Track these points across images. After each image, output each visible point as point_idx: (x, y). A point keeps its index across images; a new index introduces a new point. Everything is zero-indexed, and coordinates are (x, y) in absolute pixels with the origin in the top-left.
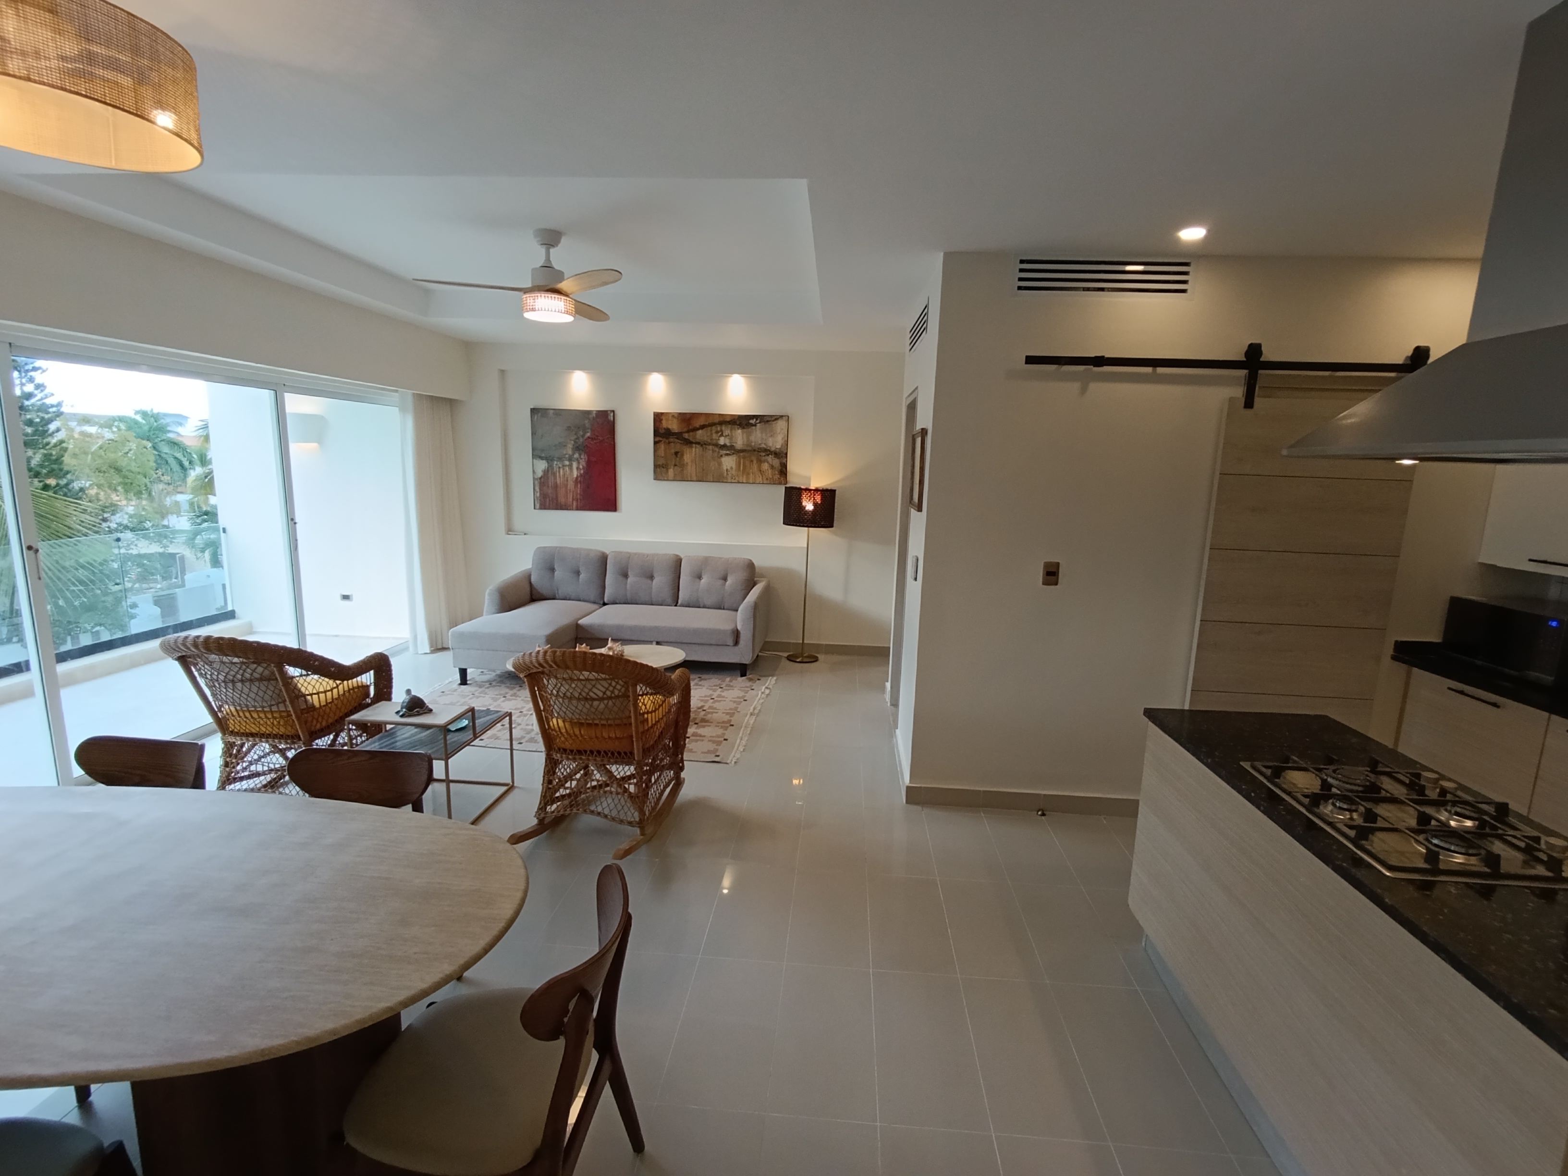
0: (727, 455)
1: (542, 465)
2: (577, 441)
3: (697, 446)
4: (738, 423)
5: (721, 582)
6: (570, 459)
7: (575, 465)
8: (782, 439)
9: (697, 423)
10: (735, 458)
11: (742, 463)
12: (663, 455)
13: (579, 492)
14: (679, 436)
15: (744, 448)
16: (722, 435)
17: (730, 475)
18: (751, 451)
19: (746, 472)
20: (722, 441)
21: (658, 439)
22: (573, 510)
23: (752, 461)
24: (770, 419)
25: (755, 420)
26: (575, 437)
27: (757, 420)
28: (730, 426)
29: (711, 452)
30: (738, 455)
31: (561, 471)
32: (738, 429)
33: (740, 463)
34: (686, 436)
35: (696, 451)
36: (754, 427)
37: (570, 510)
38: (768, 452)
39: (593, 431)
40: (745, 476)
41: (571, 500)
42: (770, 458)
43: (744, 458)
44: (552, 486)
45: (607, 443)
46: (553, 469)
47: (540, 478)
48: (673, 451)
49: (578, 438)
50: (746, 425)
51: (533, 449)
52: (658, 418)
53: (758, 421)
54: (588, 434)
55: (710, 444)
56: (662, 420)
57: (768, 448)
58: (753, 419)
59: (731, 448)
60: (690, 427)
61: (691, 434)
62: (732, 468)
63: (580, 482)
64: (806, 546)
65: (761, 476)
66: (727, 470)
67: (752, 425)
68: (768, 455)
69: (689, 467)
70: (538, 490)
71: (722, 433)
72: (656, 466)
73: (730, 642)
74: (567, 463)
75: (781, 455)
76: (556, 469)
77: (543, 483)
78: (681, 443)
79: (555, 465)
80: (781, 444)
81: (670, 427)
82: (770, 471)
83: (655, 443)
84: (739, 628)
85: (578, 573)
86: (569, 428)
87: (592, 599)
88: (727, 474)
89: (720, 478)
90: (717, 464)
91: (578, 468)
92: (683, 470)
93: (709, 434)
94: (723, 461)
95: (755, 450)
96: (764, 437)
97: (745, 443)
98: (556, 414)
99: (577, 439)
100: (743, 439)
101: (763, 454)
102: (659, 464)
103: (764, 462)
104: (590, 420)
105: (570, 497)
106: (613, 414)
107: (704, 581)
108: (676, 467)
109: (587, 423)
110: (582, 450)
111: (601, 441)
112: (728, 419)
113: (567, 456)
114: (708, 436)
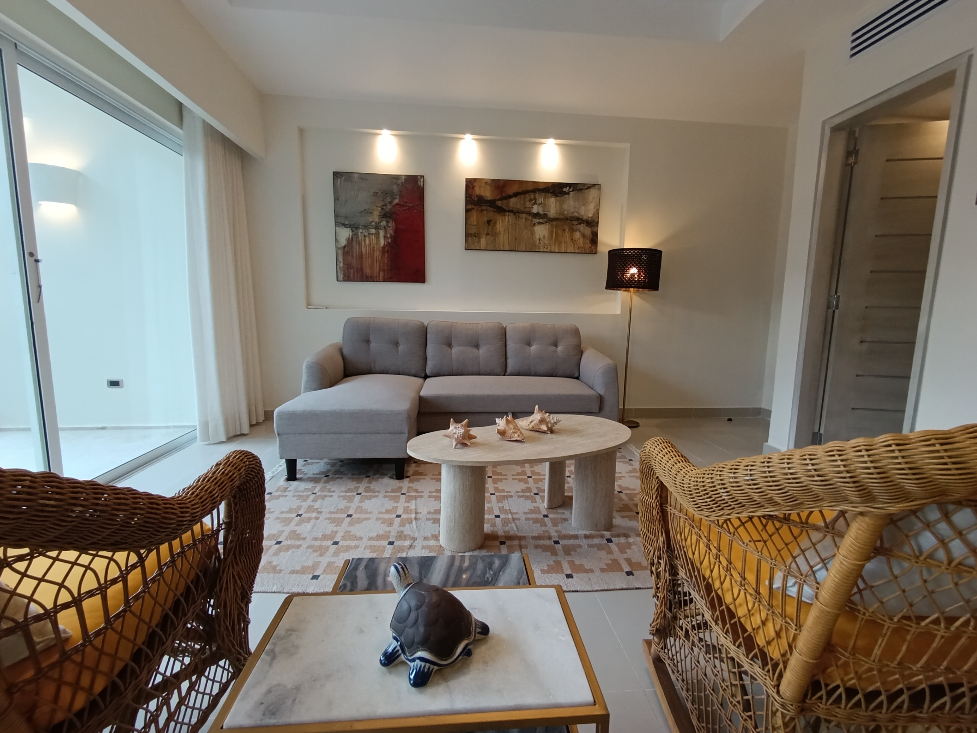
0: (540, 223)
1: (345, 234)
2: (384, 207)
3: (510, 214)
4: (551, 191)
5: (552, 348)
6: (377, 228)
7: (382, 233)
8: (594, 208)
9: (511, 190)
10: (547, 227)
11: (554, 232)
12: (475, 224)
13: (386, 262)
14: (492, 203)
15: (557, 217)
16: (535, 203)
17: (542, 244)
18: (563, 219)
19: (558, 241)
20: (535, 209)
21: (469, 207)
22: (380, 281)
23: (564, 230)
24: (583, 187)
25: (568, 188)
26: (382, 203)
27: (570, 188)
28: (543, 194)
29: (524, 220)
30: (551, 223)
31: (367, 241)
32: (552, 197)
33: (552, 232)
34: (499, 203)
35: (508, 219)
36: (567, 196)
37: (377, 281)
38: (580, 220)
39: (401, 196)
40: (557, 245)
41: (377, 272)
42: (582, 227)
43: (557, 227)
44: (356, 256)
46: (358, 237)
47: (344, 247)
48: (485, 219)
49: (386, 205)
50: (559, 193)
51: (336, 216)
52: (470, 184)
53: (571, 190)
54: (396, 201)
55: (522, 212)
56: (475, 186)
57: (581, 217)
58: (566, 187)
59: (545, 216)
60: (504, 195)
61: (504, 201)
62: (544, 237)
63: (387, 251)
64: (628, 309)
65: (573, 246)
66: (539, 239)
67: (566, 193)
68: (580, 224)
69: (502, 236)
70: (342, 260)
71: (536, 201)
72: (468, 235)
74: (373, 231)
75: (593, 224)
76: (361, 237)
77: (347, 252)
78: (493, 211)
79: (360, 234)
80: (592, 213)
81: (483, 194)
82: (581, 240)
83: (467, 211)
85: (397, 344)
86: (376, 194)
87: (413, 372)
88: (540, 243)
89: (532, 248)
90: (529, 233)
91: (385, 237)
92: (495, 239)
93: (522, 202)
94: (536, 230)
95: (567, 219)
96: (577, 206)
97: (558, 212)
98: (362, 179)
99: (383, 206)
100: (556, 207)
101: (576, 223)
102: (470, 232)
103: (576, 231)
104: (398, 185)
105: (377, 267)
106: (422, 180)
107: (534, 348)
108: (488, 236)
109: (395, 188)
110: (389, 217)
111: (410, 208)
112: (542, 187)
113: (373, 223)
114: (521, 204)
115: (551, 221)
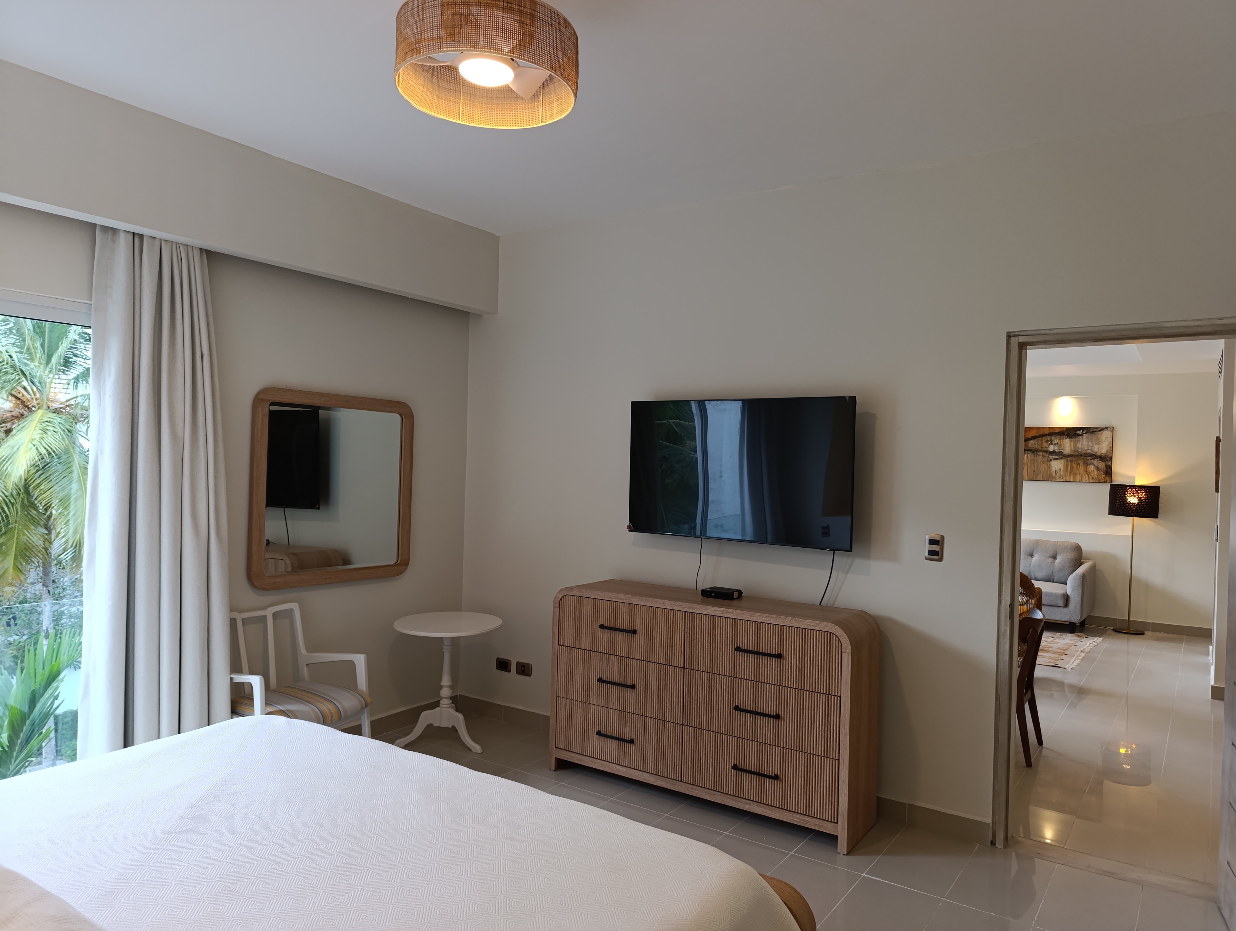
0: (1055, 459)
3: (1029, 452)
4: (1066, 434)
5: (1051, 560)
8: (1108, 445)
9: (1030, 435)
10: (1063, 462)
11: (1069, 466)
15: (1072, 454)
16: (1051, 444)
17: (1058, 475)
18: (1078, 455)
19: (1073, 473)
20: (1051, 449)
23: (1079, 464)
24: (1096, 430)
25: (1081, 431)
27: (1083, 431)
29: (1041, 457)
30: (1066, 459)
32: (1066, 438)
33: (1067, 466)
35: (1029, 456)
36: (1081, 437)
38: (1094, 456)
40: (1072, 476)
42: (1095, 462)
43: (1072, 461)
50: (1073, 435)
55: (1040, 451)
57: (1095, 453)
58: (1080, 430)
59: (1060, 453)
62: (1060, 470)
64: (1131, 535)
65: (1087, 477)
66: (1055, 471)
67: (1079, 435)
68: (1094, 459)
71: (1052, 442)
73: (1061, 603)
75: (1107, 459)
80: (1106, 450)
82: (1096, 472)
84: (1069, 593)
88: (1056, 475)
89: (1049, 478)
90: (1046, 467)
93: (1040, 443)
94: (1052, 464)
95: (1081, 455)
96: (1090, 444)
97: (1073, 450)
100: (1070, 446)
101: (1089, 458)
103: (1090, 464)
112: (1057, 431)
114: (1038, 445)
115: (1066, 457)
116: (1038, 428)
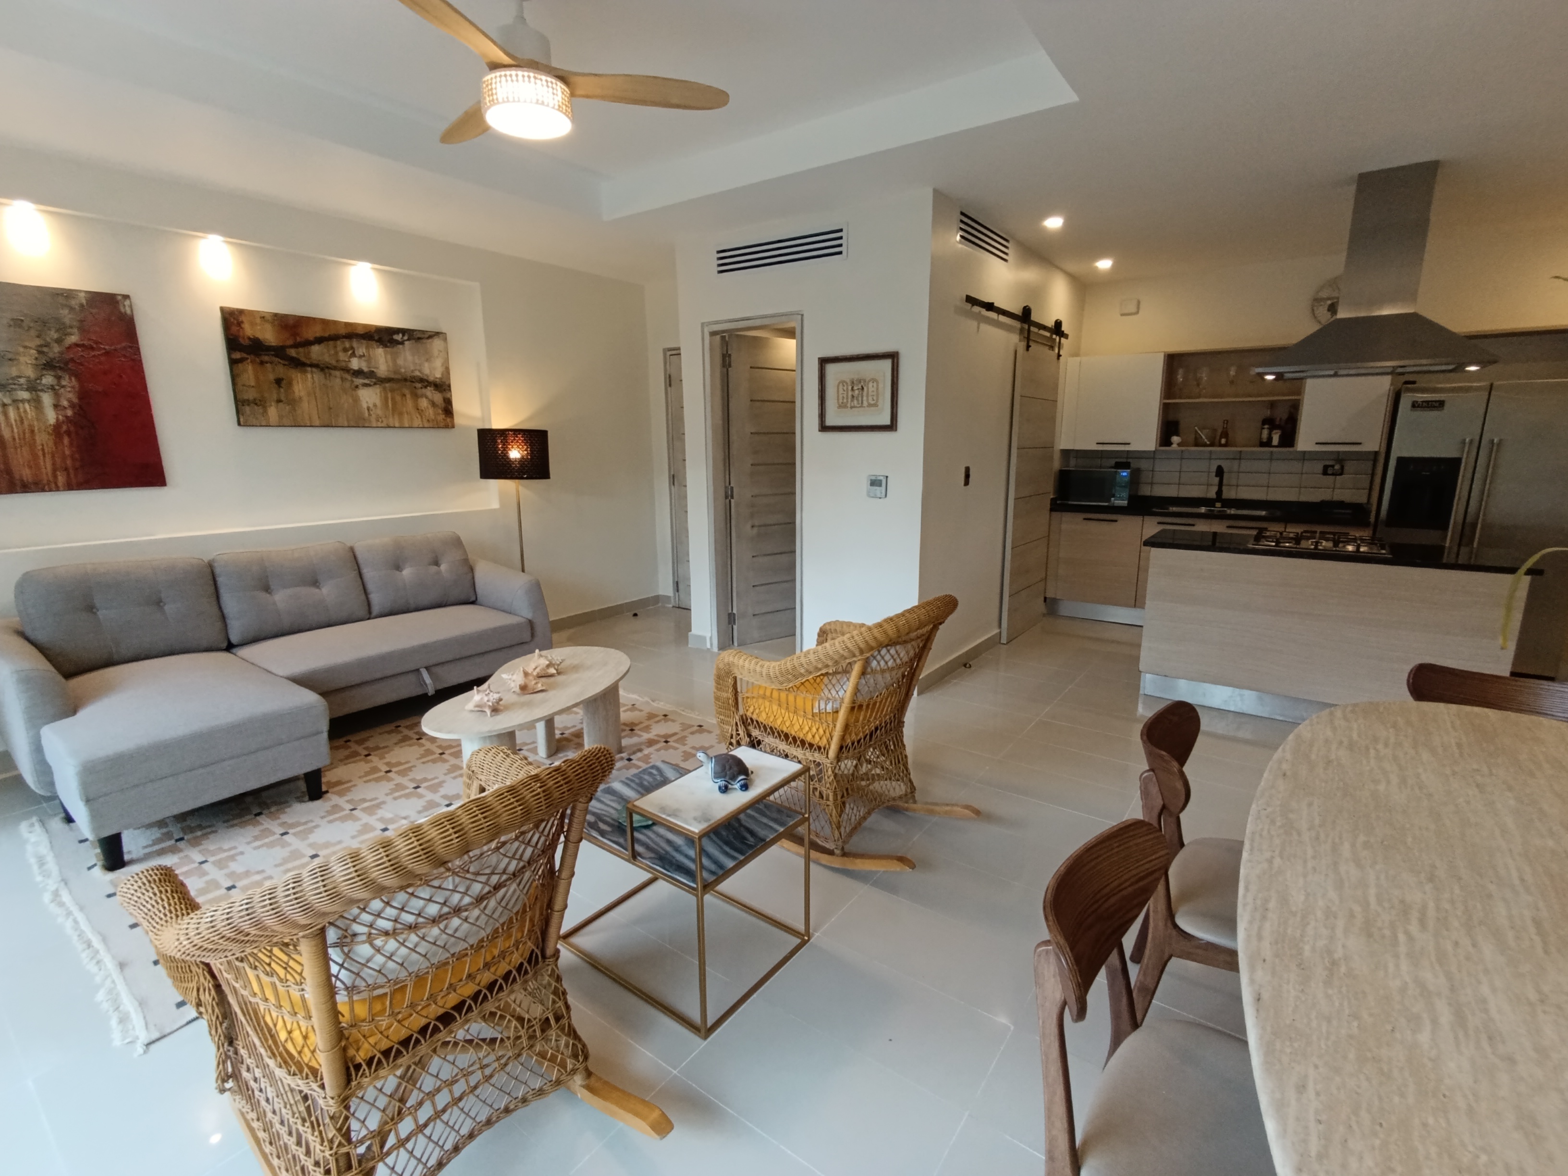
0: (366, 385)
2: (45, 349)
3: (314, 370)
4: (376, 338)
5: (432, 569)
6: (33, 387)
7: (47, 399)
8: (442, 365)
9: (311, 333)
10: (378, 390)
11: (389, 398)
12: (253, 384)
13: (67, 452)
14: (279, 352)
15: (392, 376)
16: (353, 355)
17: (374, 416)
18: (400, 380)
19: (396, 411)
20: (355, 364)
21: (235, 355)
22: (57, 489)
23: (404, 395)
24: (422, 336)
25: (401, 335)
26: (38, 342)
27: (403, 335)
28: (365, 342)
29: (338, 381)
30: (383, 385)
31: (12, 413)
32: (378, 347)
33: (386, 398)
34: (293, 352)
35: (313, 378)
36: (401, 346)
37: (51, 490)
38: (425, 382)
39: (82, 330)
41: (50, 472)
42: (429, 392)
43: (392, 391)
45: (125, 356)
48: (271, 377)
49: (47, 345)
50: (388, 341)
52: (231, 317)
53: (406, 338)
54: (74, 339)
55: (335, 368)
56: (240, 322)
57: (425, 378)
58: (398, 334)
59: (371, 374)
60: (298, 339)
61: (301, 350)
62: (375, 405)
63: (68, 433)
64: (516, 502)
65: (419, 418)
66: (368, 409)
67: (398, 343)
68: (426, 387)
69: (305, 405)
71: (354, 352)
72: (239, 402)
74: (25, 395)
75: (443, 387)
78: (284, 365)
80: (440, 372)
81: (259, 335)
82: (430, 410)
83: (233, 363)
85: (159, 603)
86: (17, 322)
87: (205, 644)
88: (370, 415)
89: (359, 422)
90: (351, 401)
91: (56, 406)
92: (295, 410)
93: (332, 352)
94: (360, 395)
95: (405, 380)
96: (417, 361)
97: (391, 369)
99: (40, 346)
100: (387, 362)
101: (419, 385)
102: (246, 397)
103: (422, 396)
104: (71, 309)
105: (47, 466)
106: (127, 303)
107: (407, 572)
108: (281, 404)
109: (67, 316)
110: (61, 368)
111: (107, 353)
112: (361, 331)
113: (22, 381)
114: (330, 355)
116: (325, 322)
